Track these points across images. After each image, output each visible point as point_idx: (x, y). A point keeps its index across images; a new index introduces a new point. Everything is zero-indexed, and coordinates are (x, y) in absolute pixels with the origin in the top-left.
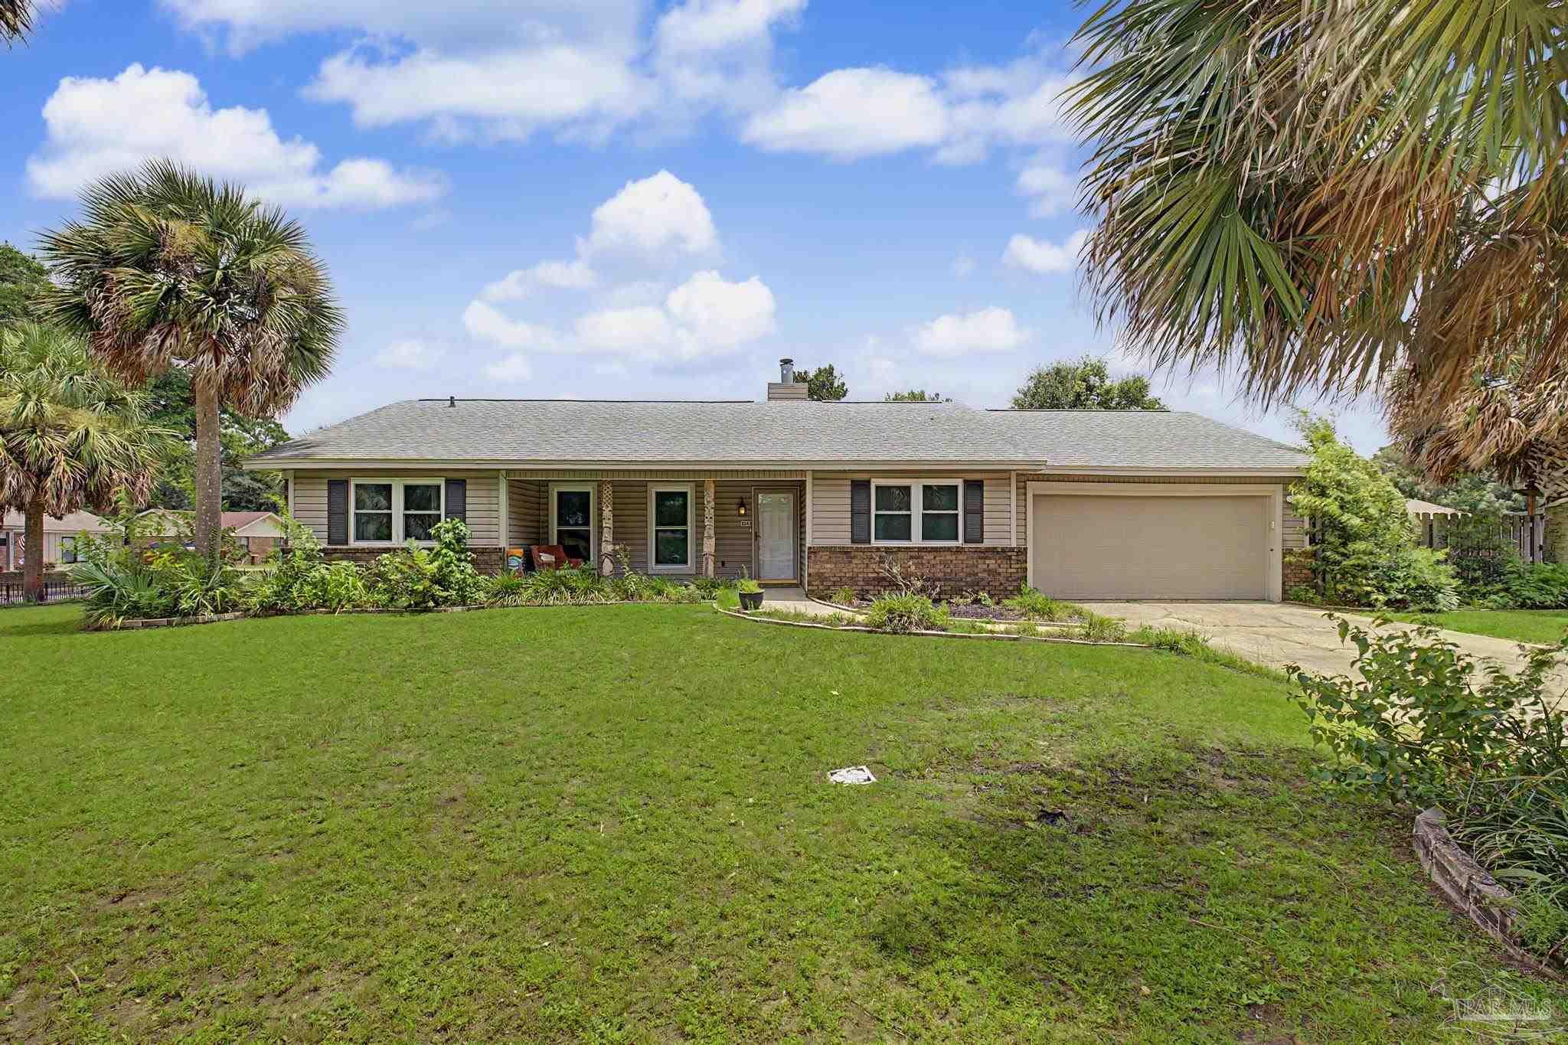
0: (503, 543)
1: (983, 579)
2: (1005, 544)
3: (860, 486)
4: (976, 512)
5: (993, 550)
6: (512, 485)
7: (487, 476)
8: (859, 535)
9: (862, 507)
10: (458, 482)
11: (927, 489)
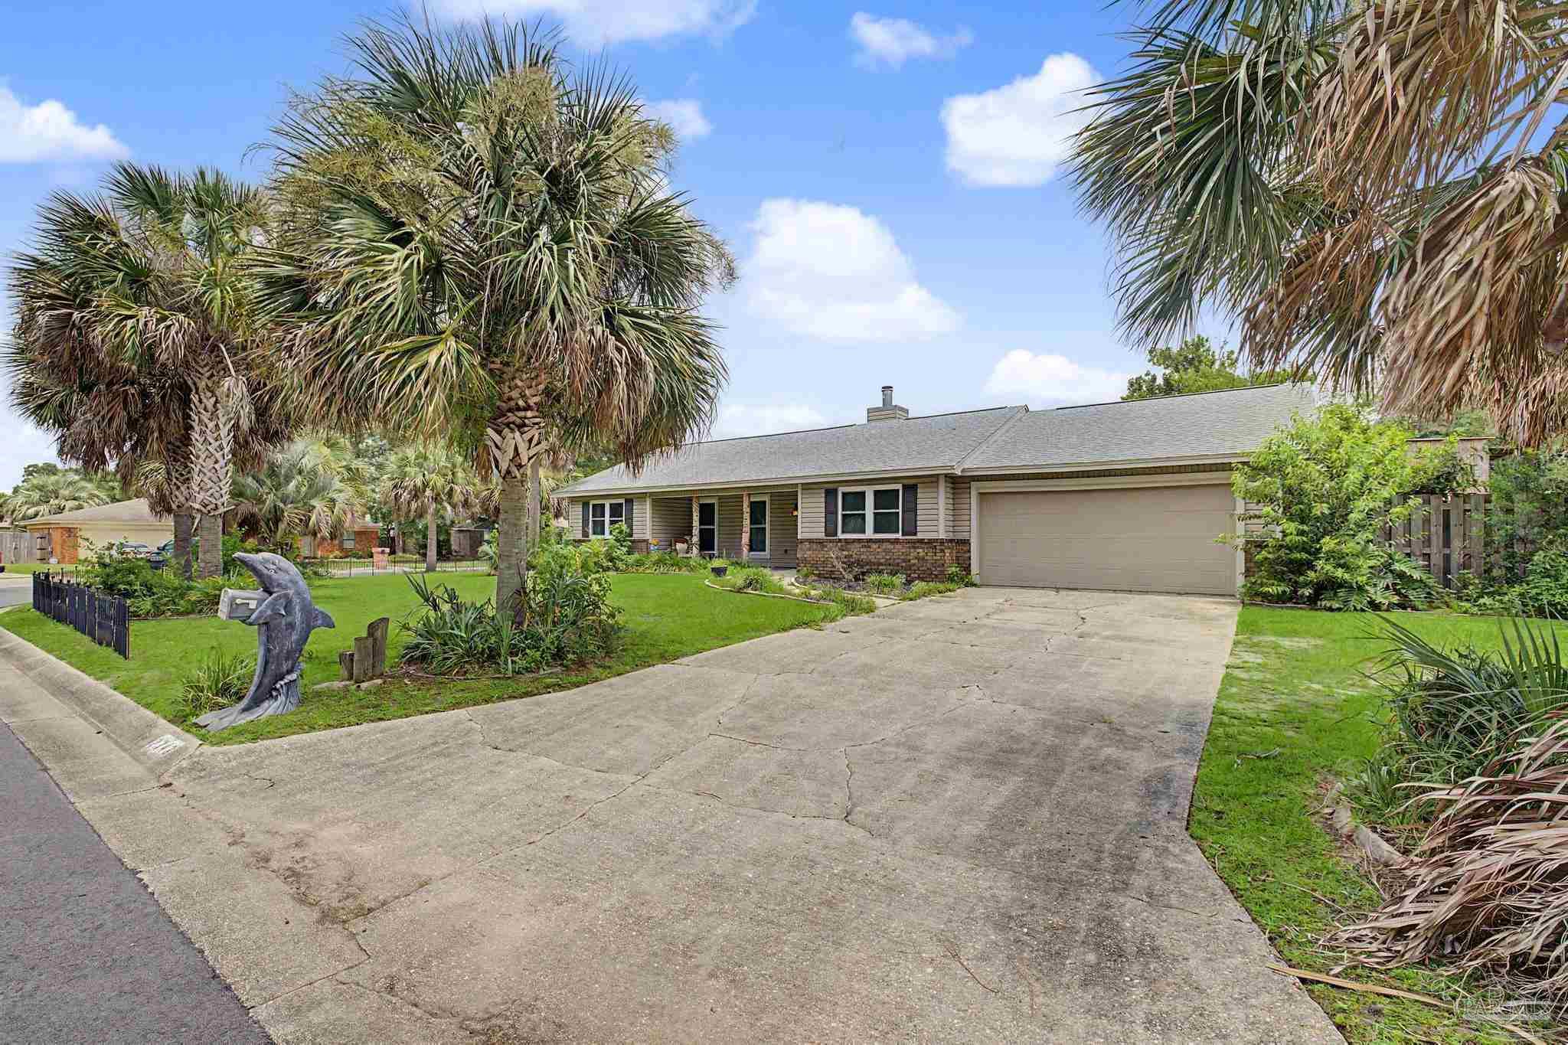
0: (648, 536)
1: (914, 565)
2: (933, 536)
3: (830, 493)
4: (911, 509)
5: (921, 541)
6: (654, 501)
7: (642, 496)
8: (831, 531)
9: (832, 509)
10: (630, 501)
11: (876, 493)
